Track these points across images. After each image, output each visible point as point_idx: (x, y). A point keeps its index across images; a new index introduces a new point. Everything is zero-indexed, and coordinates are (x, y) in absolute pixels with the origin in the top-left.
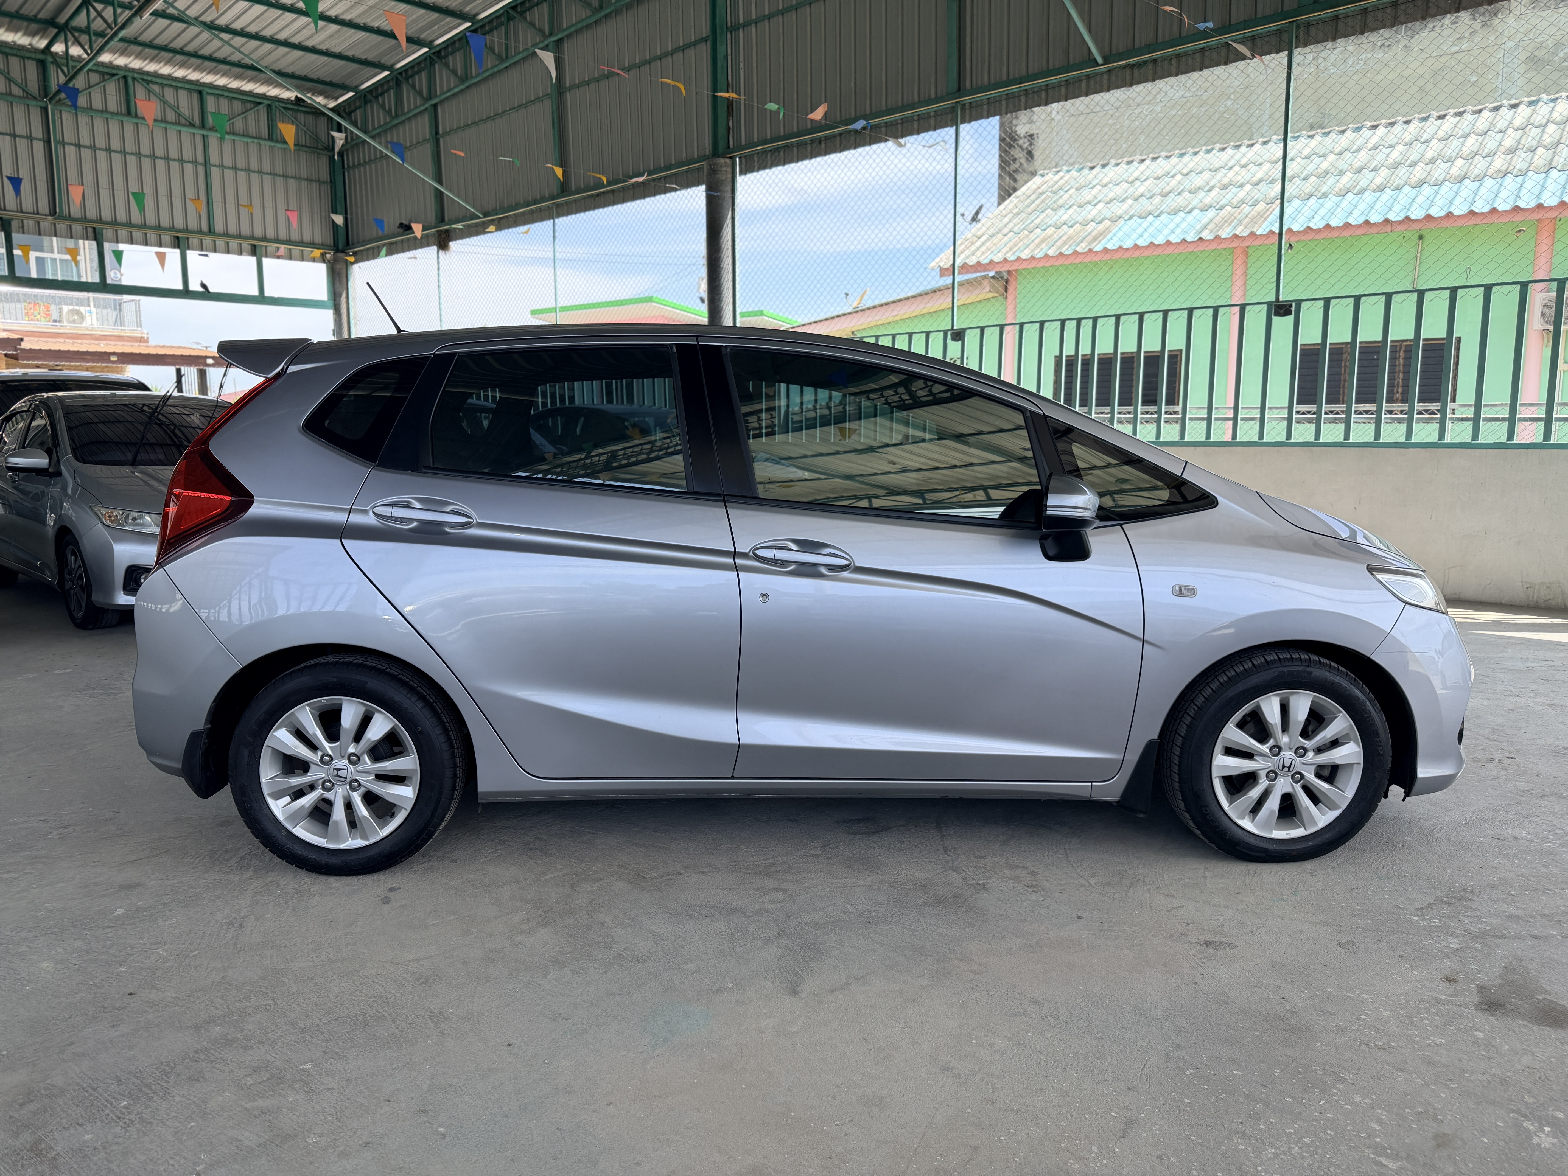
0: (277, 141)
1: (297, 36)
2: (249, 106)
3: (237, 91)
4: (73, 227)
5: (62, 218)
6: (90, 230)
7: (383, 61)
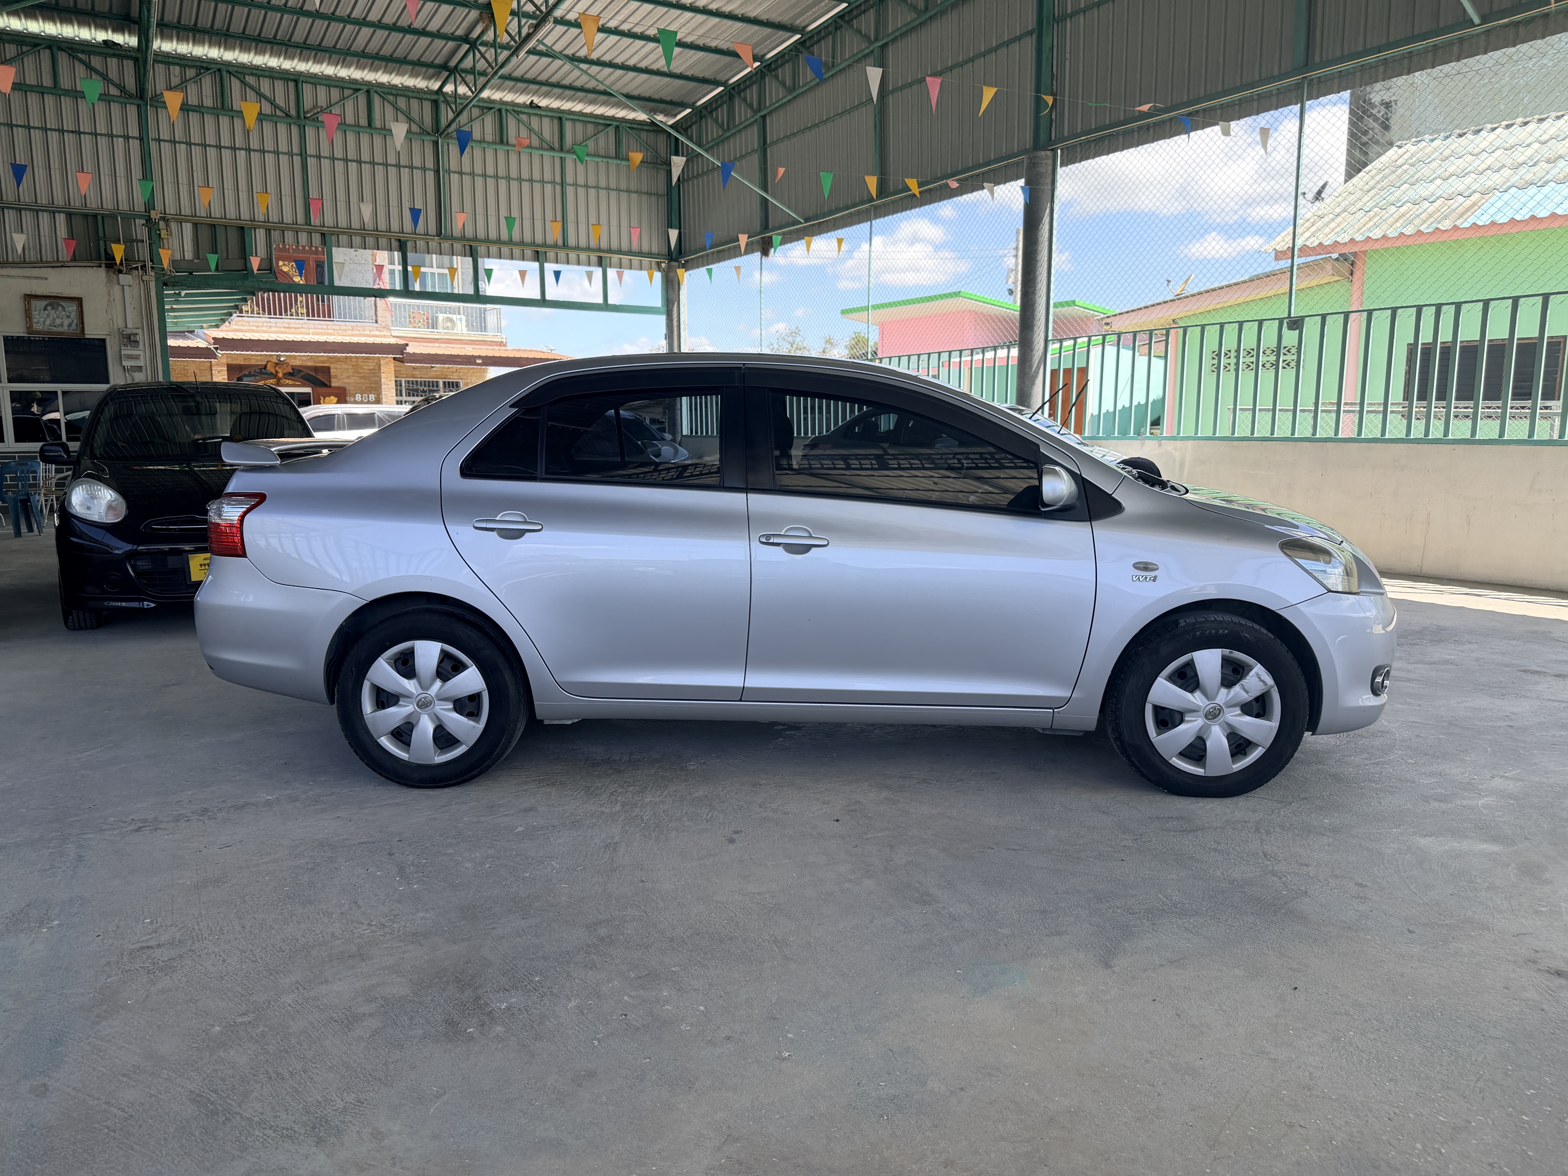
0: (623, 159)
1: (644, 62)
2: (600, 128)
3: (591, 115)
4: (455, 245)
5: (446, 238)
6: (468, 248)
7: (718, 78)
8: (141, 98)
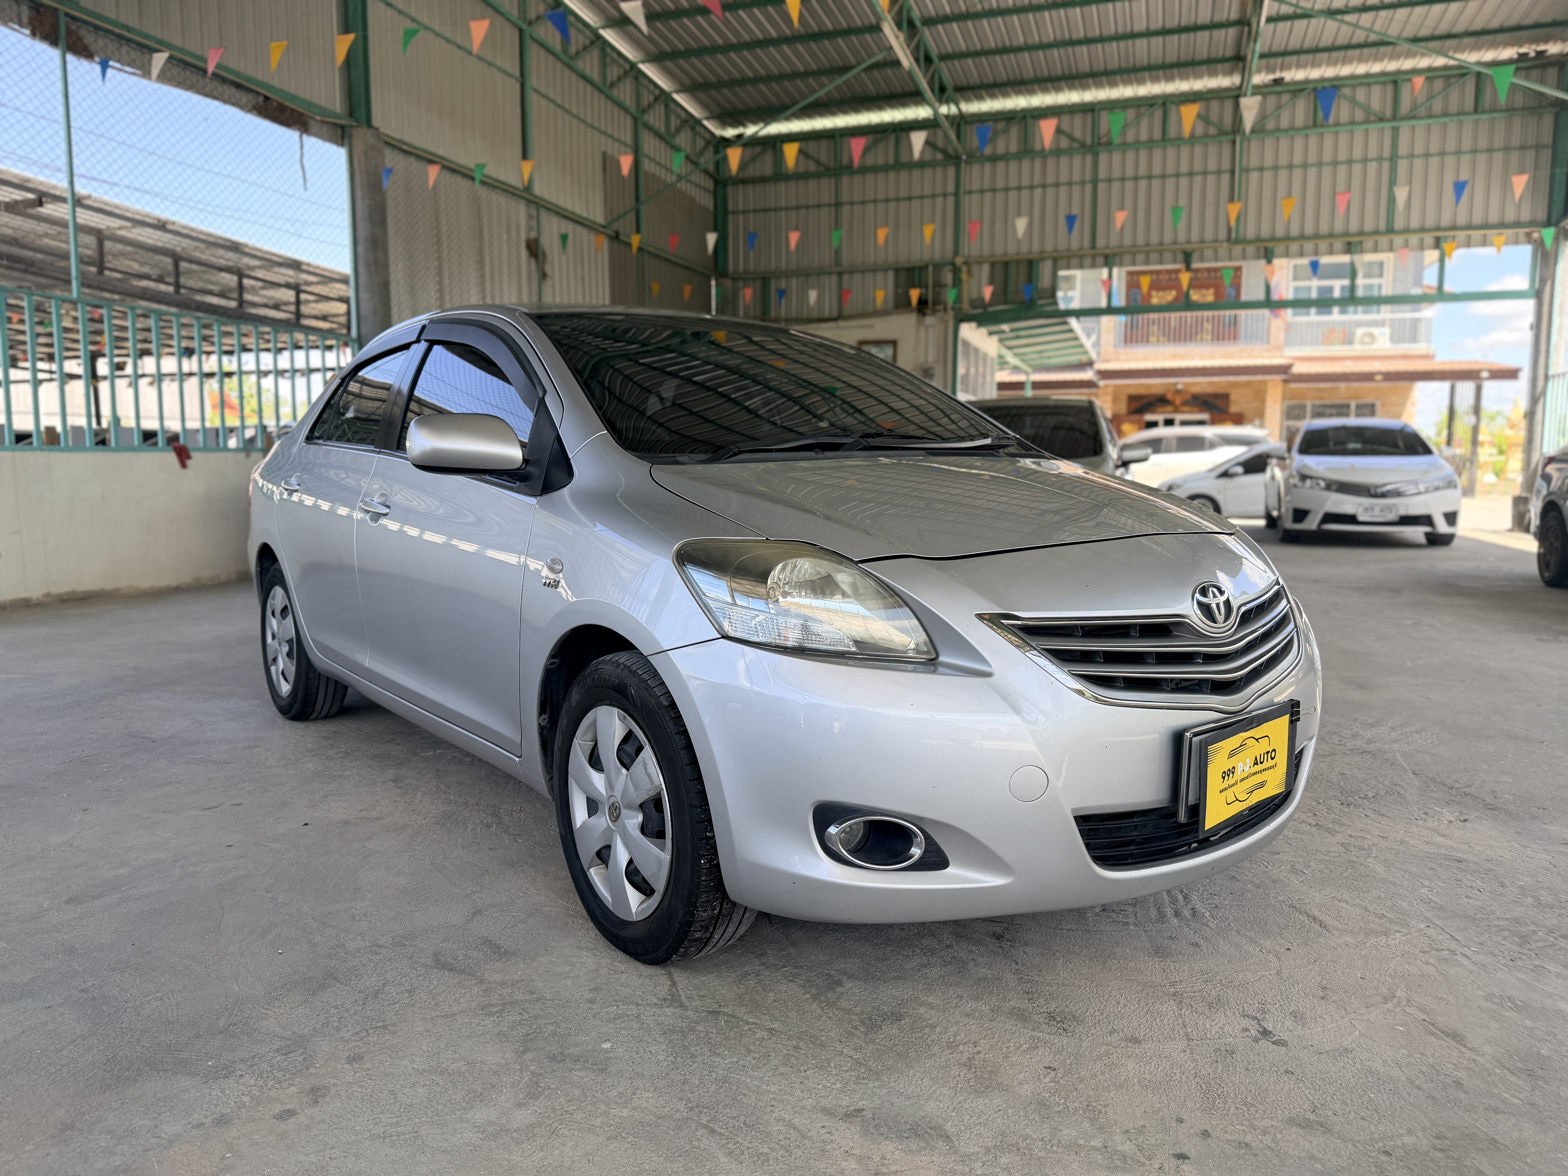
0: (1483, 113)
2: (1455, 80)
4: (1247, 249)
5: (1237, 242)
8: (958, 158)
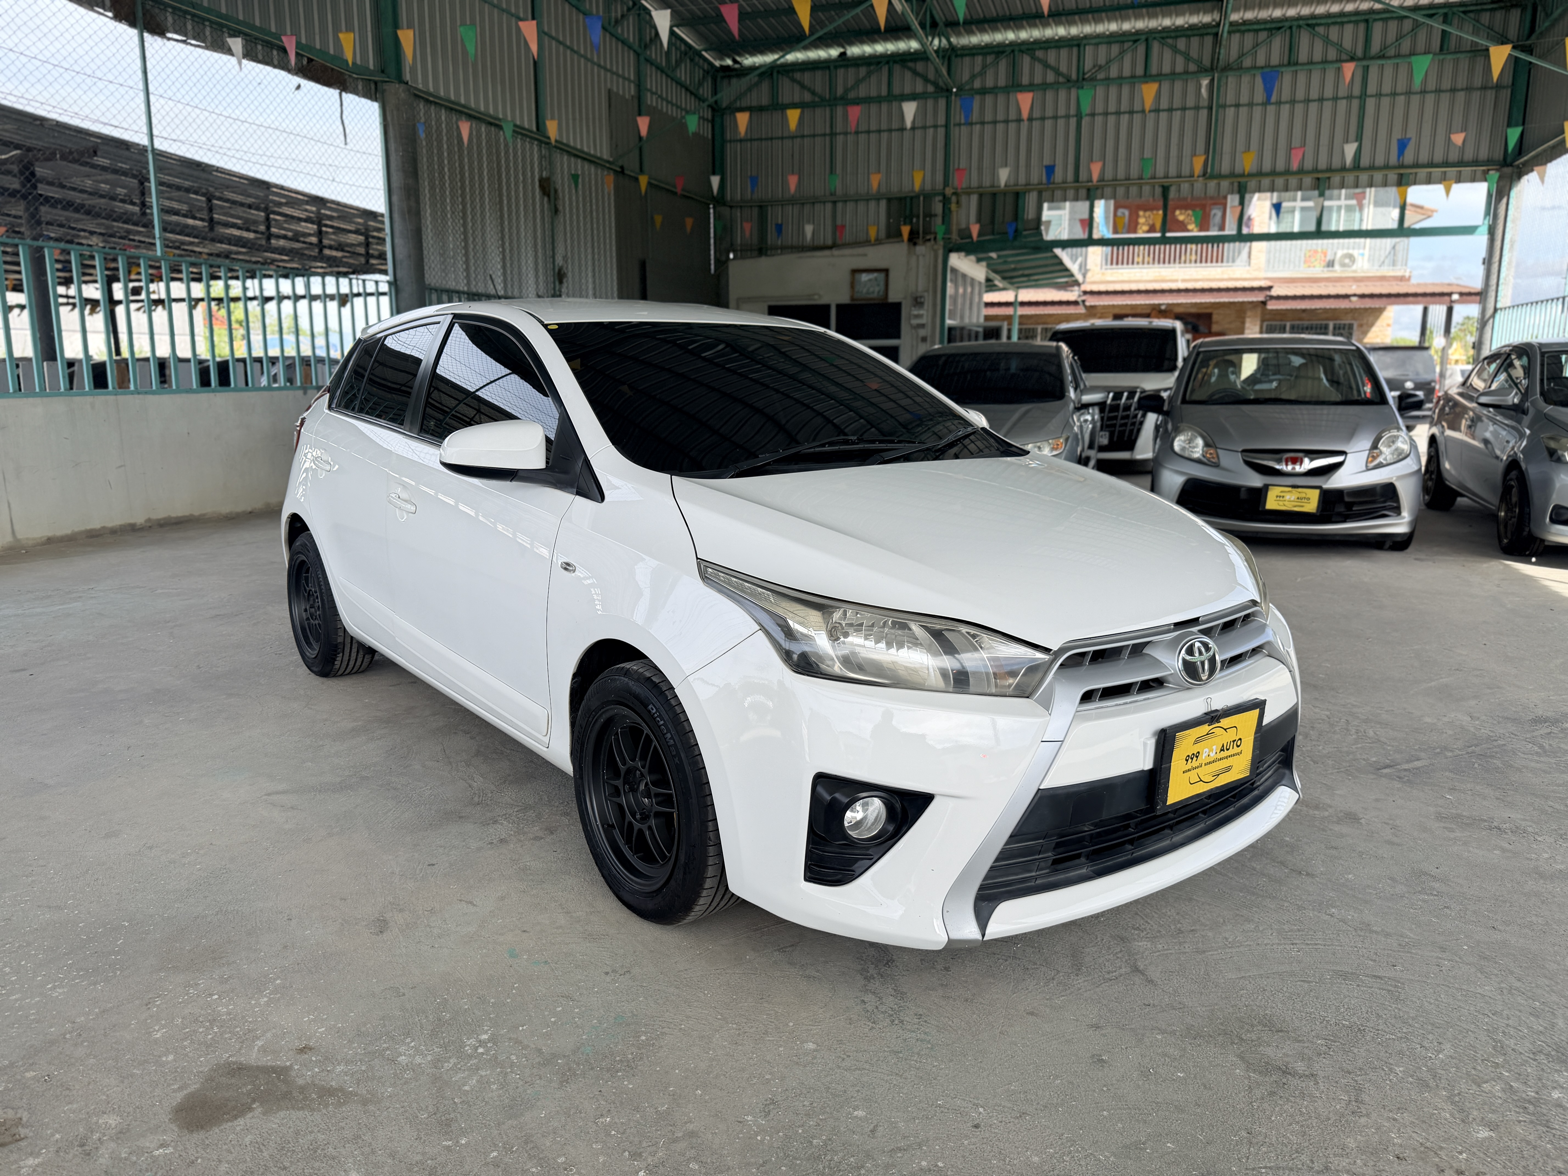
0: (1449, 52)
4: (1221, 183)
8: (949, 91)
